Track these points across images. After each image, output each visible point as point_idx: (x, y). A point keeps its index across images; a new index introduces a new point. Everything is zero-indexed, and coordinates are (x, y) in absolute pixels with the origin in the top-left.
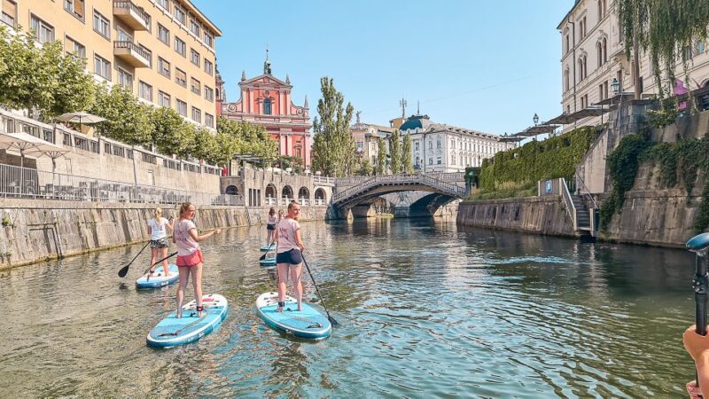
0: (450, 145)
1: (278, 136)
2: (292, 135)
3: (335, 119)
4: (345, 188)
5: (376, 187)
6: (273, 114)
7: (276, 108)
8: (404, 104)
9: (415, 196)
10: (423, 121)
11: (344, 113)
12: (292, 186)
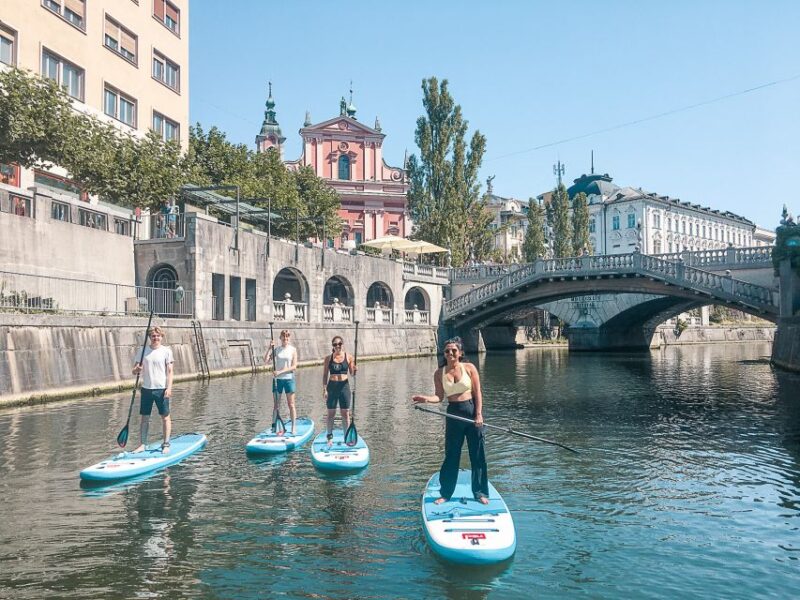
0: (651, 223)
1: (362, 215)
2: (382, 213)
3: (449, 158)
4: (467, 289)
5: (535, 284)
6: (354, 179)
7: (358, 169)
8: (560, 170)
9: (613, 305)
10: (602, 184)
11: (468, 149)
12: (351, 279)
